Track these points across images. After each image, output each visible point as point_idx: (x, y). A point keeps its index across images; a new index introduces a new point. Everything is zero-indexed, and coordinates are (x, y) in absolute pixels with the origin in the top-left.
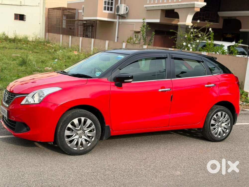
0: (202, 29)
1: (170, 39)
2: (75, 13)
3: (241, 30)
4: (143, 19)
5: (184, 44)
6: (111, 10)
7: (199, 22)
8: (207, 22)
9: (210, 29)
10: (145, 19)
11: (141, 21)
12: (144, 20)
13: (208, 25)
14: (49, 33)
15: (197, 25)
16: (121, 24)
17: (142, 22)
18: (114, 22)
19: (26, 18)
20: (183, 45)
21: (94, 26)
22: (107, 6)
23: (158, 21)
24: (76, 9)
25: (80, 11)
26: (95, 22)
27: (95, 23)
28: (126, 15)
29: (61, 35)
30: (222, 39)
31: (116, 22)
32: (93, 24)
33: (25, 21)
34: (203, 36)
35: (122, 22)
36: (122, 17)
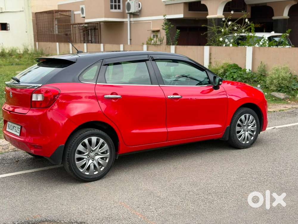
0: (239, 20)
1: (202, 35)
2: (70, 15)
3: (274, 18)
4: (163, 16)
5: (221, 39)
6: (119, 8)
7: (233, 13)
8: (243, 12)
9: (247, 20)
10: (166, 15)
11: (162, 17)
12: (165, 17)
13: (244, 16)
14: (39, 43)
15: (231, 17)
16: (134, 23)
17: (163, 19)
18: (123, 22)
19: (9, 27)
20: (219, 40)
21: (98, 29)
22: (114, 4)
23: (181, 16)
24: (71, 11)
25: (75, 13)
26: (99, 24)
27: (99, 26)
28: (139, 12)
29: (57, 44)
30: (264, 30)
31: (127, 22)
32: (96, 26)
33: (9, 31)
34: (240, 28)
35: (134, 21)
36: (134, 15)
